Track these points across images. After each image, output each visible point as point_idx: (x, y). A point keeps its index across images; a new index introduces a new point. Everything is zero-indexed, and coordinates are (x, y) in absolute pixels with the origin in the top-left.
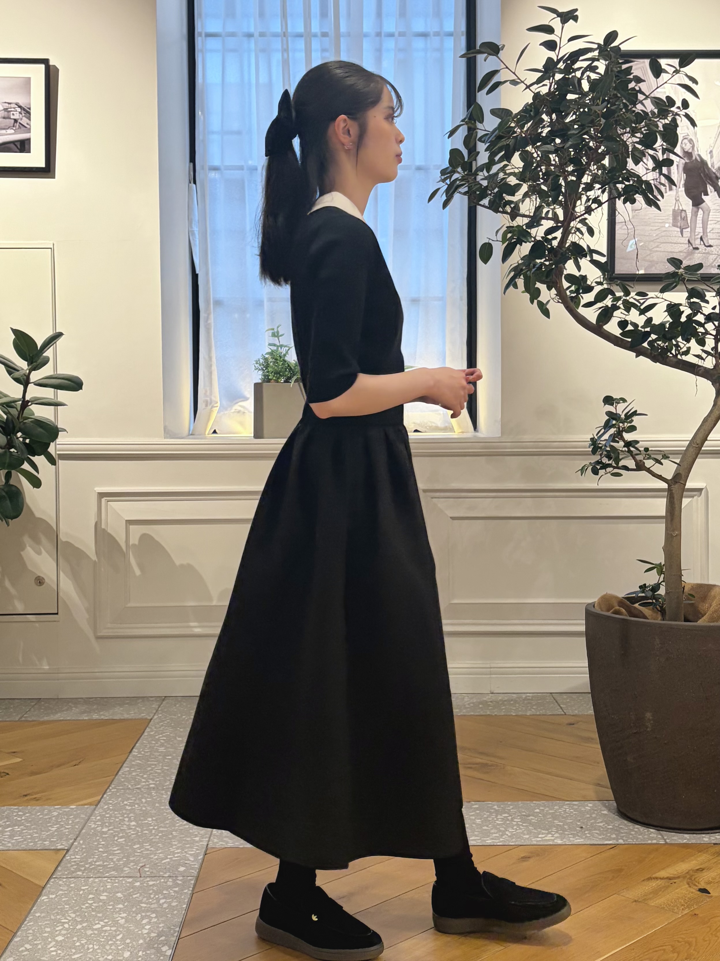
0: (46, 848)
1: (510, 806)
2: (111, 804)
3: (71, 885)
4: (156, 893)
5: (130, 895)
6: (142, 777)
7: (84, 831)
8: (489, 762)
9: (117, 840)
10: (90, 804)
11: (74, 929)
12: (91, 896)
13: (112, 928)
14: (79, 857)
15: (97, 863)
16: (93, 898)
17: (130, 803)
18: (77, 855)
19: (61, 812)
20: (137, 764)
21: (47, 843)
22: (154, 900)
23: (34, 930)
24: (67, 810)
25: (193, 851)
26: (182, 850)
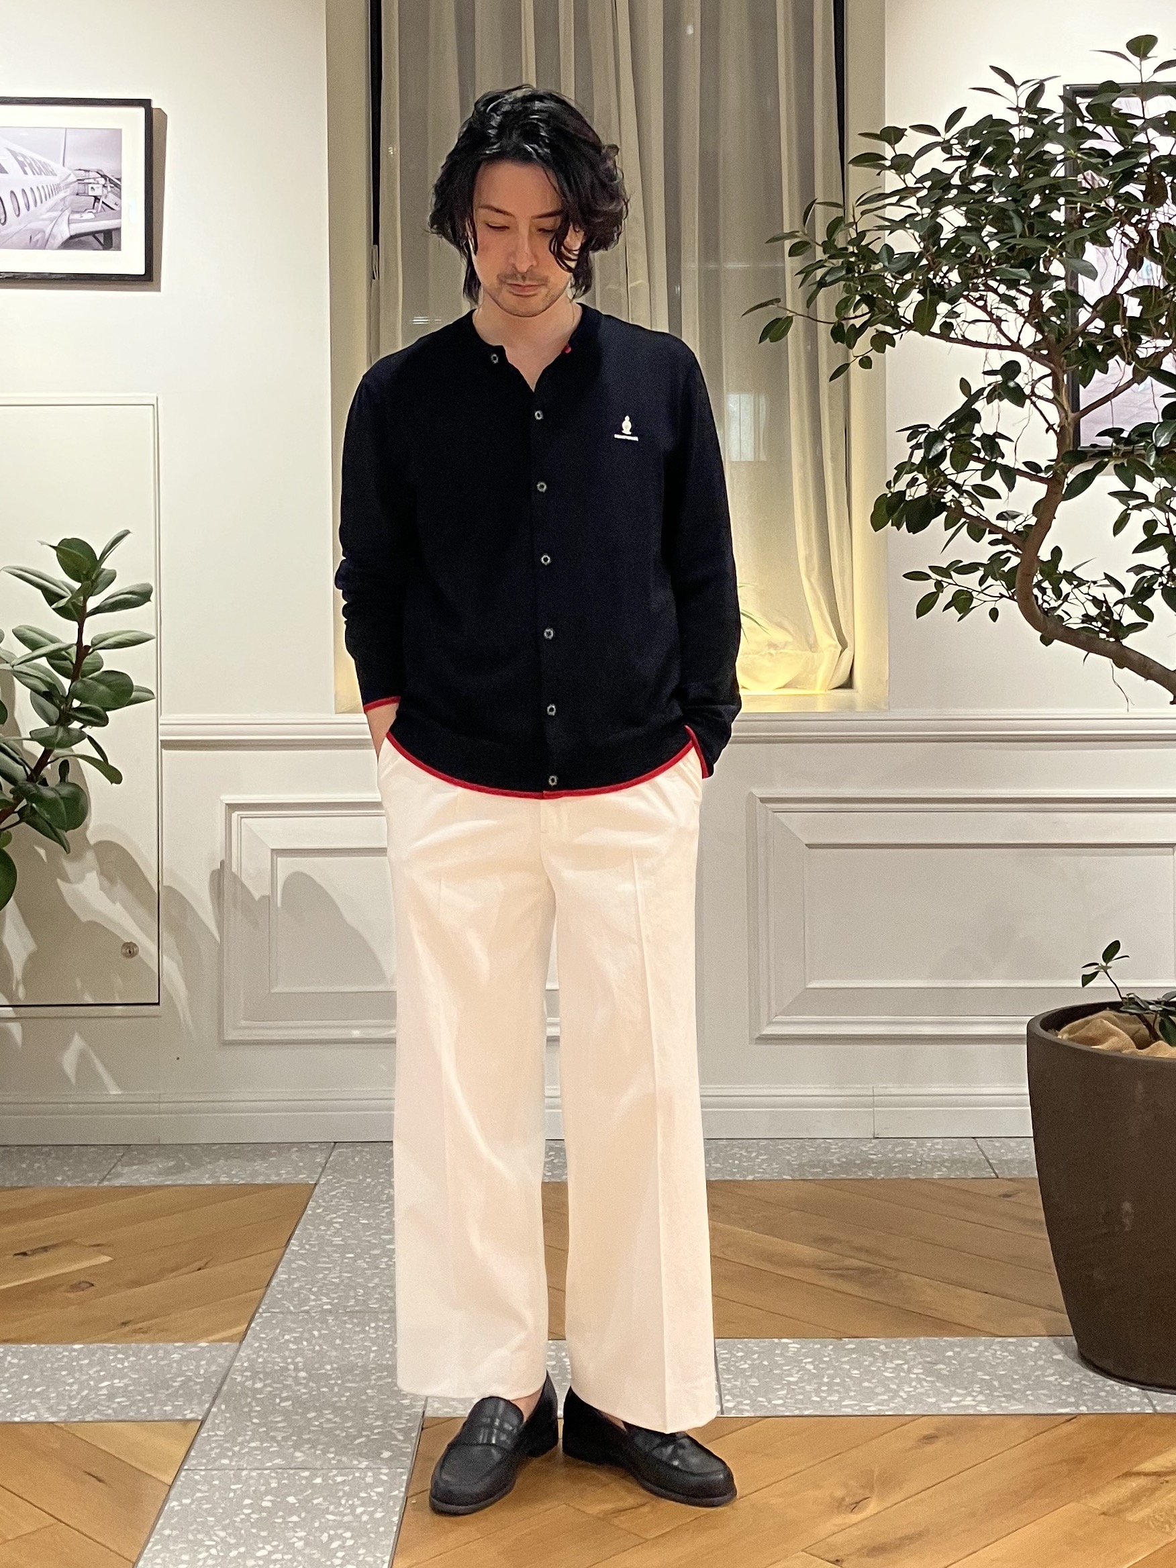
0: (169, 1418)
1: (906, 1345)
2: (263, 1338)
3: (214, 1482)
4: (348, 1495)
5: (308, 1500)
6: (310, 1290)
7: (225, 1388)
8: (871, 1265)
9: (279, 1404)
10: (230, 1339)
11: (225, 1557)
12: (247, 1501)
13: (285, 1557)
14: (222, 1433)
15: (253, 1445)
16: (251, 1504)
17: (295, 1338)
18: (218, 1430)
19: (185, 1353)
20: (301, 1268)
21: (168, 1408)
22: (348, 1508)
23: (163, 1559)
24: (193, 1350)
25: (402, 1423)
26: (385, 1421)
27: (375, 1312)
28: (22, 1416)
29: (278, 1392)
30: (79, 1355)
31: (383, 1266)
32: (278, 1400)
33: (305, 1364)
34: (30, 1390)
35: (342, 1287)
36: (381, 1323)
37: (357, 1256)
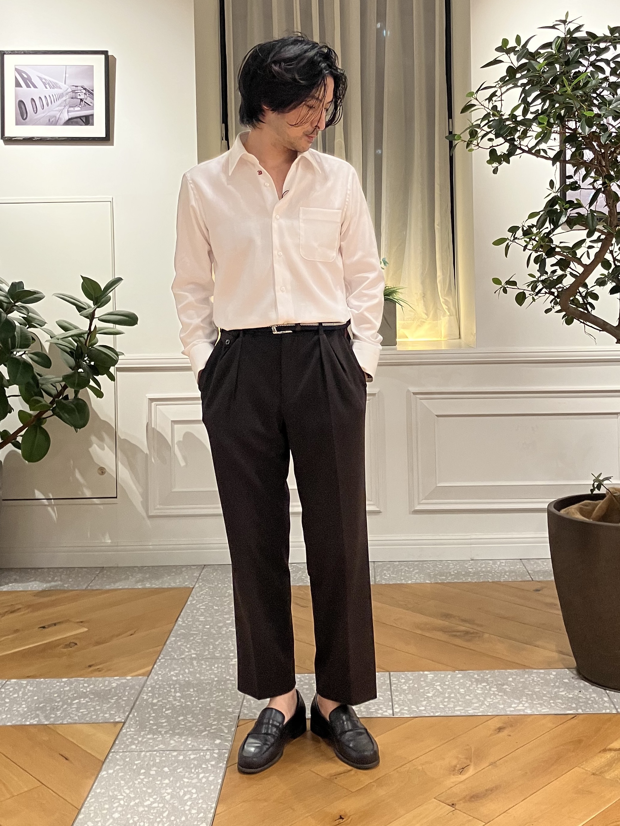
0: (106, 721)
1: (488, 675)
2: (160, 674)
3: (126, 760)
4: (196, 767)
5: (175, 769)
7: (138, 703)
8: (470, 630)
9: (164, 712)
10: (143, 675)
11: (128, 806)
12: (143, 771)
14: (133, 730)
16: (144, 773)
17: (176, 673)
18: (132, 728)
19: (119, 683)
20: (182, 634)
21: (106, 715)
22: (195, 774)
23: (95, 807)
24: (124, 681)
25: (227, 723)
26: (218, 722)
27: (217, 658)
28: (31, 721)
29: (165, 705)
30: (64, 684)
31: (224, 632)
32: (164, 710)
33: (180, 688)
34: (37, 705)
35: (202, 644)
36: (220, 665)
37: (211, 627)
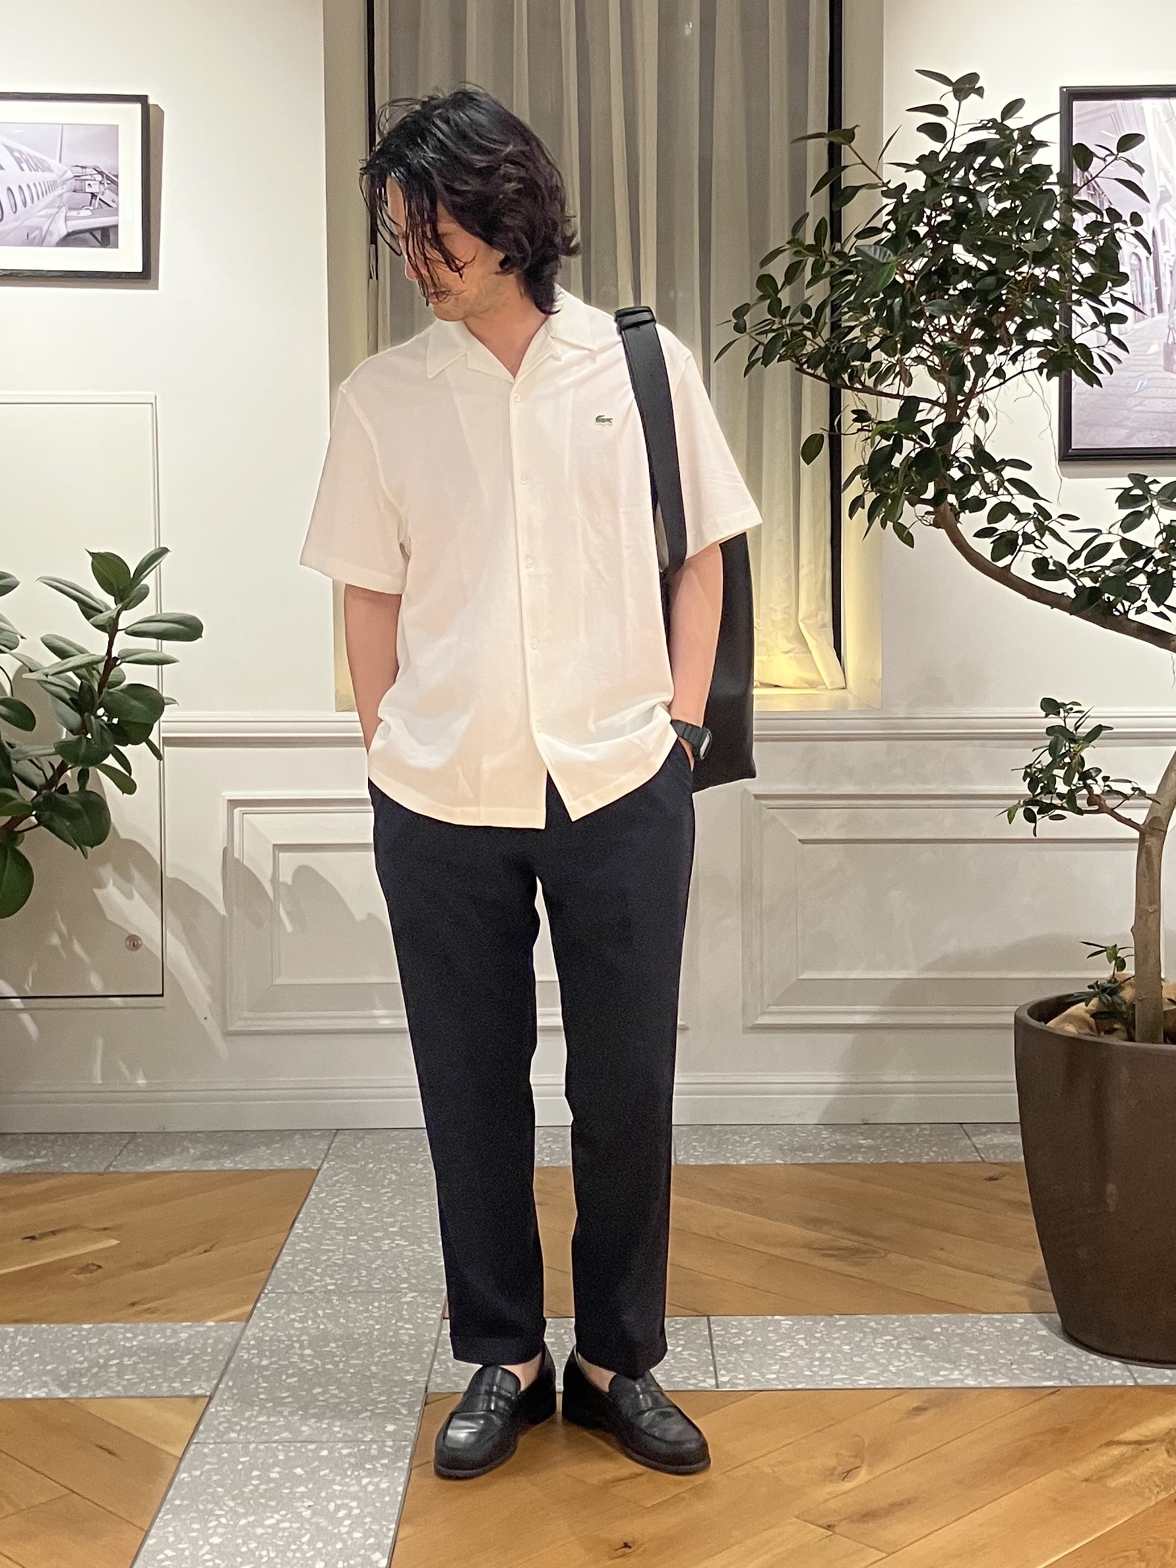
0: (178, 1394)
1: (895, 1321)
2: (269, 1318)
3: (223, 1455)
4: (355, 1468)
5: (315, 1471)
6: (314, 1272)
7: (232, 1365)
8: (861, 1246)
9: (285, 1380)
10: (237, 1319)
11: (235, 1526)
12: (255, 1473)
14: (230, 1409)
15: (260, 1419)
16: (259, 1476)
17: (300, 1317)
18: (226, 1405)
19: (192, 1333)
20: (304, 1249)
21: (176, 1385)
22: (352, 1480)
23: (174, 1527)
24: (202, 1329)
25: (406, 1398)
26: (389, 1396)
27: (378, 1291)
28: (35, 1393)
29: (284, 1369)
30: (89, 1334)
31: (386, 1248)
32: (284, 1377)
33: (310, 1342)
34: (41, 1367)
35: (346, 1268)
36: (384, 1303)
37: (360, 1239)
